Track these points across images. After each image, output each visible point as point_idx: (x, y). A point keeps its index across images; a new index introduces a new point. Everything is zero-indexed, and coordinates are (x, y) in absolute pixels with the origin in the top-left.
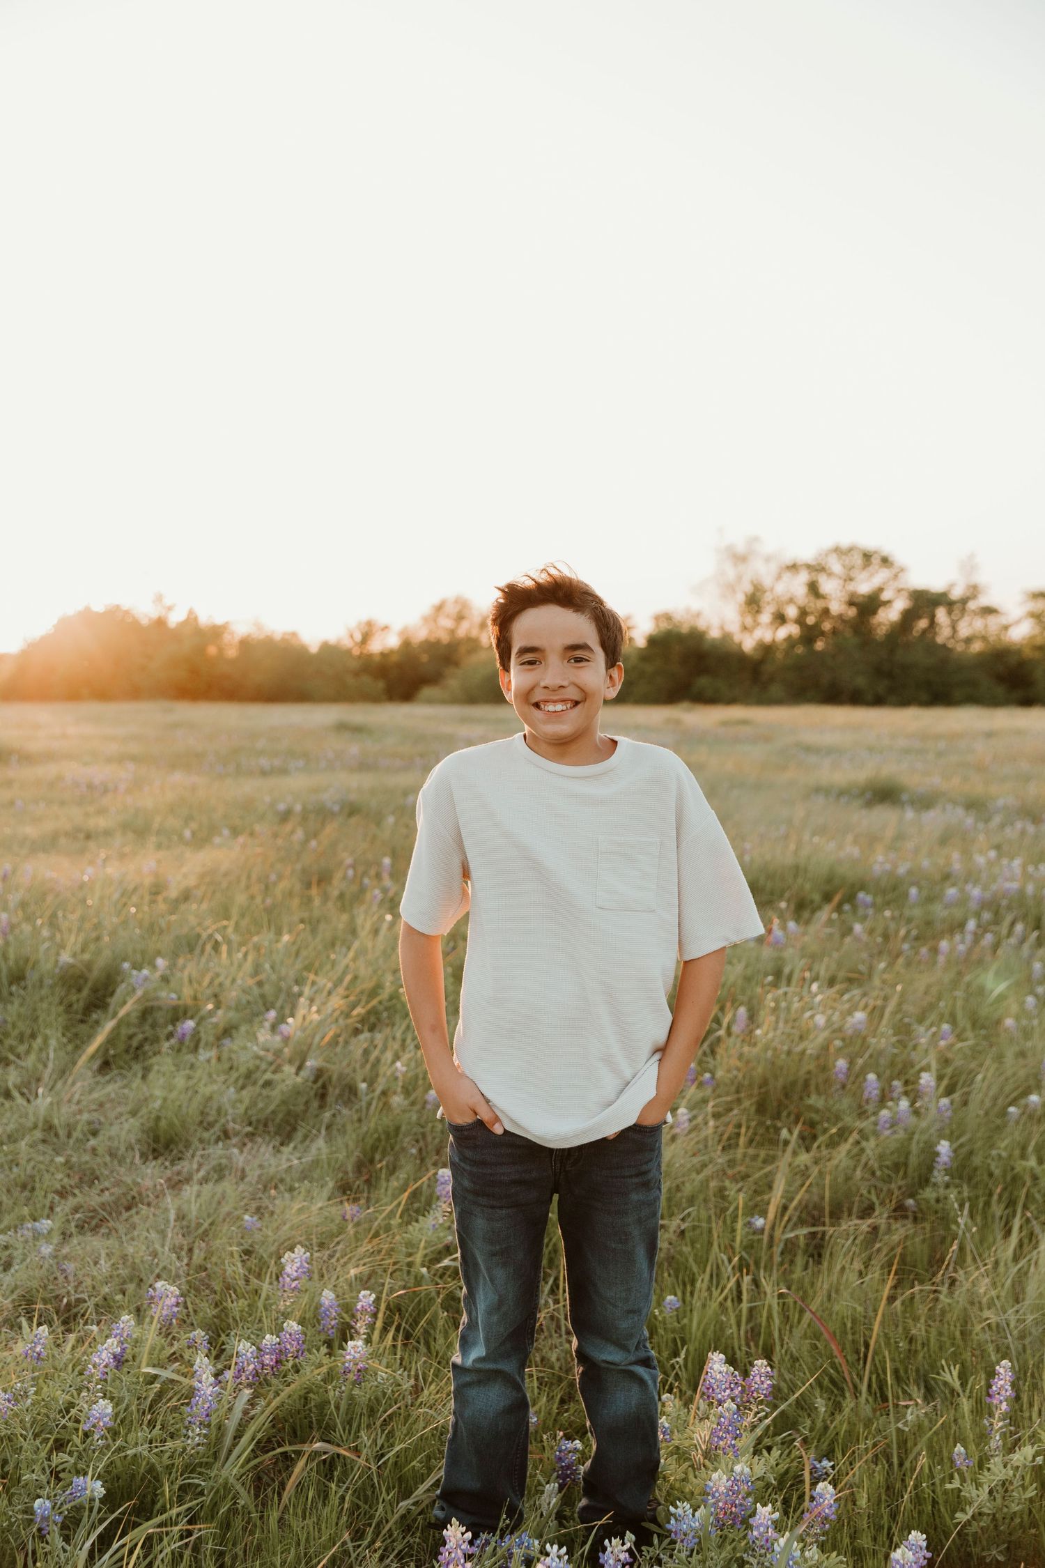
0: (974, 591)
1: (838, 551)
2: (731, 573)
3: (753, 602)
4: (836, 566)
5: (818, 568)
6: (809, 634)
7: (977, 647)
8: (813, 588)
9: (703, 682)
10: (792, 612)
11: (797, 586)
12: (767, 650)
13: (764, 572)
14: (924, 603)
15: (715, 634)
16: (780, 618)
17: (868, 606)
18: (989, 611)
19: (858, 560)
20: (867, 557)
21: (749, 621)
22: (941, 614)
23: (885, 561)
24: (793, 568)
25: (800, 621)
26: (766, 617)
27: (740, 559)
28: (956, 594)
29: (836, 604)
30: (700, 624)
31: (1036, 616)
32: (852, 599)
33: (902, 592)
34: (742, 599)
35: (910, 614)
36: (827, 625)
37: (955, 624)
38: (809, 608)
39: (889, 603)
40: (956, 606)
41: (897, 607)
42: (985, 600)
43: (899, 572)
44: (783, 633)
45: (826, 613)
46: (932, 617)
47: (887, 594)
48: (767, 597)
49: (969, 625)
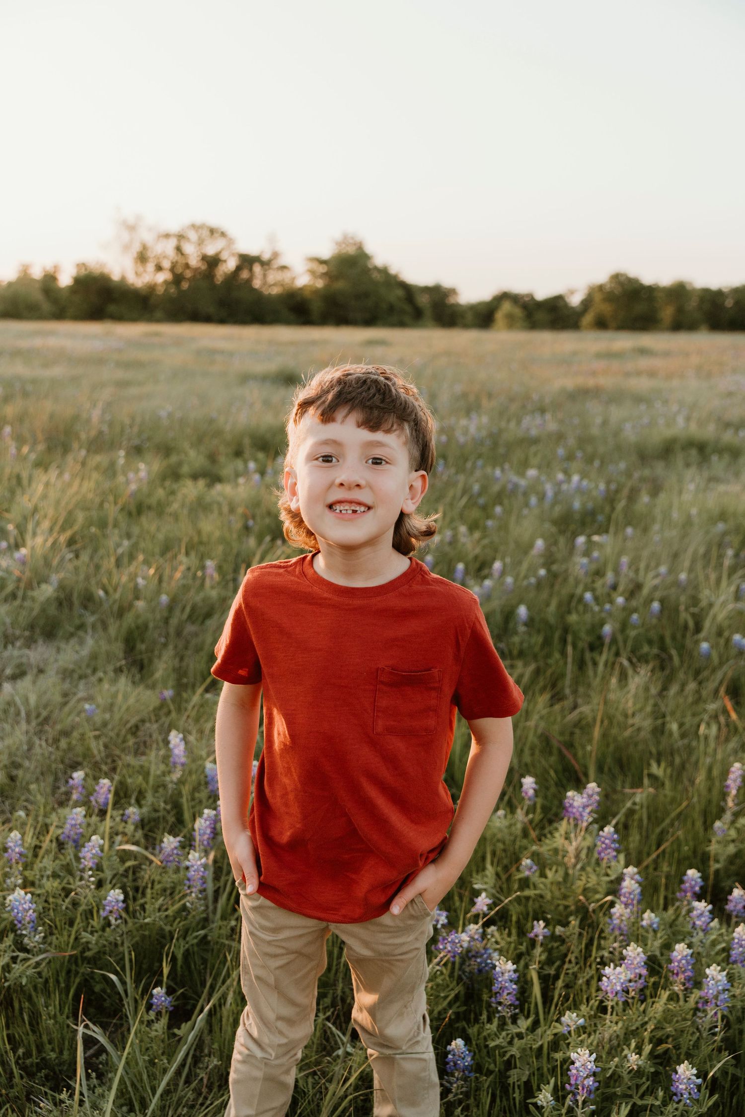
0: (276, 255)
1: (193, 226)
2: (126, 236)
3: (142, 258)
4: (193, 236)
5: (181, 237)
6: (177, 279)
7: (275, 291)
8: (178, 249)
9: (112, 308)
10: (166, 264)
11: (167, 249)
12: (152, 288)
13: (148, 237)
14: (247, 261)
15: (116, 277)
16: (159, 268)
17: (213, 262)
18: (283, 268)
19: (205, 233)
20: (212, 231)
21: (141, 269)
22: (257, 268)
23: (223, 234)
24: (167, 236)
25: (172, 270)
26: (151, 267)
27: (132, 228)
28: (266, 257)
29: (194, 261)
30: (106, 271)
31: (312, 272)
32: (204, 258)
33: (233, 255)
34: (135, 255)
35: (239, 269)
36: (188, 274)
37: (265, 276)
38: (177, 262)
39: (225, 261)
40: (266, 264)
41: (231, 264)
42: (282, 261)
43: (231, 242)
44: (161, 278)
45: (187, 266)
46: (251, 270)
47: (224, 256)
48: (150, 254)
49: (273, 277)
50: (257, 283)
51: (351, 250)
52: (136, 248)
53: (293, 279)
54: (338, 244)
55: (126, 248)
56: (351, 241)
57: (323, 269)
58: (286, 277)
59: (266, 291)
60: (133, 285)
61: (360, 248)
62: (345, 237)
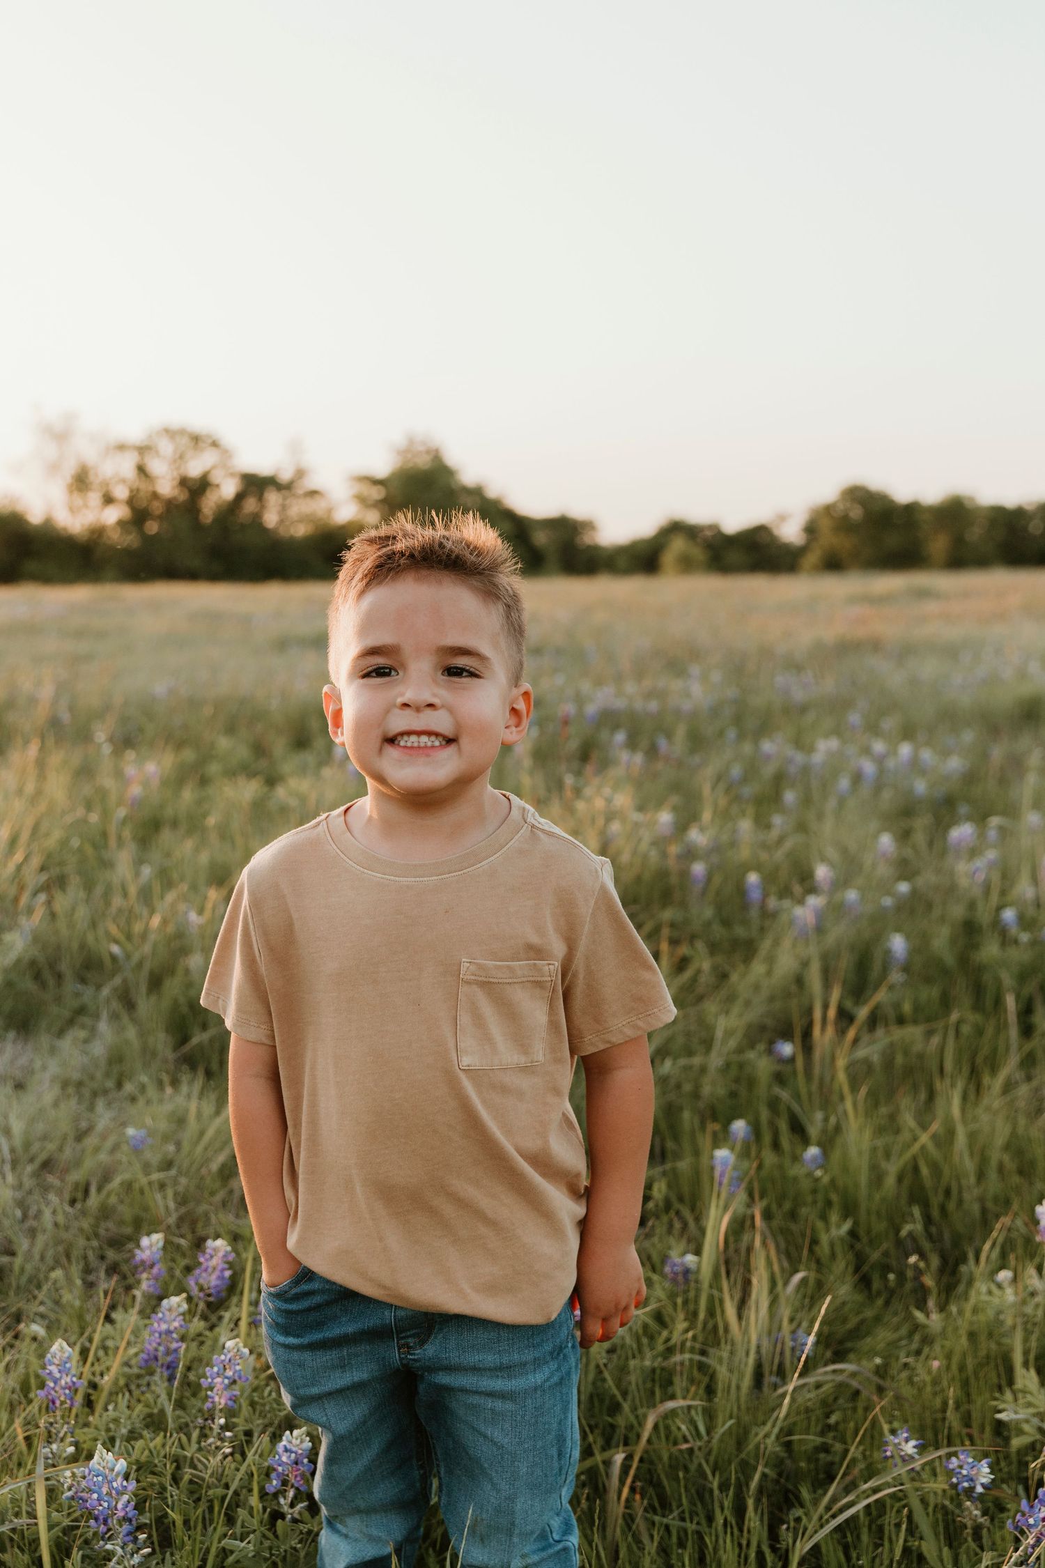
0: (300, 474)
1: (166, 431)
2: (51, 450)
3: (81, 481)
4: (164, 446)
5: (143, 450)
6: (139, 515)
7: (300, 531)
8: (142, 470)
9: (31, 566)
10: (121, 493)
11: (125, 467)
12: (98, 533)
13: (88, 452)
14: (255, 485)
15: (35, 516)
16: (108, 500)
17: (198, 488)
18: (313, 493)
19: (185, 441)
20: (196, 439)
21: (78, 502)
22: (272, 498)
23: (215, 444)
24: (121, 447)
25: (131, 502)
26: (95, 498)
27: (60, 435)
28: (285, 476)
29: (166, 487)
30: (19, 508)
31: (362, 500)
32: (184, 482)
33: (232, 475)
34: (69, 480)
35: (240, 497)
36: (157, 508)
37: (284, 508)
38: (138, 490)
39: (218, 486)
40: (284, 488)
41: (228, 489)
42: (312, 482)
43: (226, 454)
44: (112, 516)
45: (155, 495)
46: (260, 498)
47: (216, 477)
48: (92, 477)
49: (299, 508)
50: (271, 519)
51: (423, 462)
52: (69, 470)
53: (330, 511)
54: (400, 453)
55: (53, 468)
56: (421, 448)
57: (377, 493)
58: (316, 507)
59: (283, 532)
60: (65, 529)
61: (437, 458)
62: (411, 442)
